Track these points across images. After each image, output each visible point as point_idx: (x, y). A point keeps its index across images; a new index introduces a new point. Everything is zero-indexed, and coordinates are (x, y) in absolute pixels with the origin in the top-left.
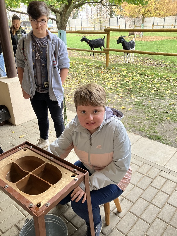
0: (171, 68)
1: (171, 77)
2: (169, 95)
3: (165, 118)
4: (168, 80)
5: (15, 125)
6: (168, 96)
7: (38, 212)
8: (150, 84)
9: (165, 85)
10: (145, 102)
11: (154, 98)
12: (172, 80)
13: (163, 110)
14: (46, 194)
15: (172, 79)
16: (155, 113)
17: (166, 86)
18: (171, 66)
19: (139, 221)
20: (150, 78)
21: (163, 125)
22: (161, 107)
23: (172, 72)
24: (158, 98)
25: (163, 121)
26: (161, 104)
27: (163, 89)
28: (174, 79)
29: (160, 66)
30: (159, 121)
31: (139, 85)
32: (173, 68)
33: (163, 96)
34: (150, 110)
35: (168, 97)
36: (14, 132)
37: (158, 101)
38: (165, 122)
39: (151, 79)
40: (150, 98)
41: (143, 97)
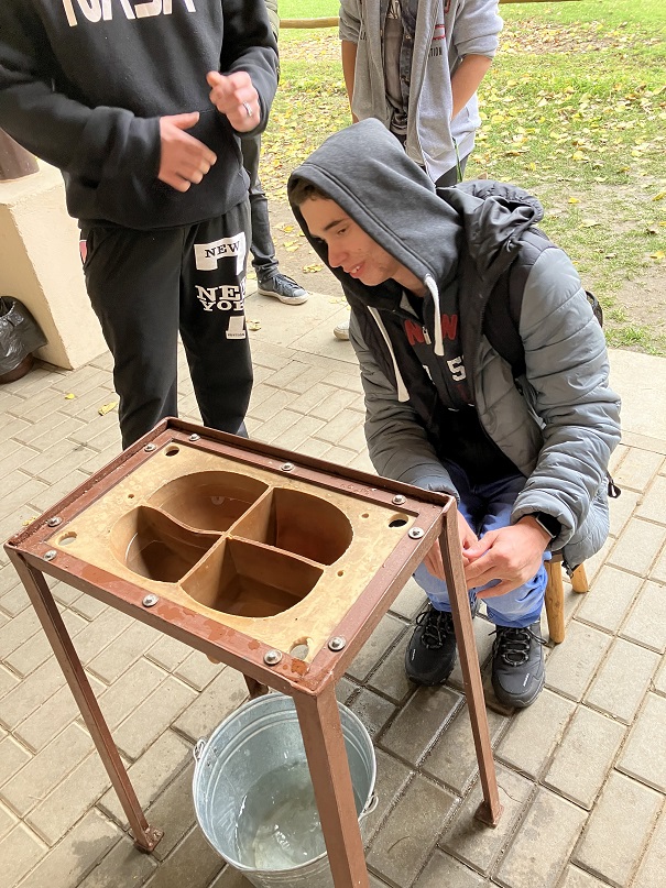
0: (636, 52)
1: (642, 89)
2: (645, 162)
3: (646, 254)
4: (634, 102)
5: (72, 369)
6: (641, 166)
7: (306, 678)
8: (564, 130)
9: (622, 124)
10: (557, 205)
11: (589, 182)
12: (651, 99)
13: (633, 226)
14: (313, 605)
15: (649, 93)
16: (603, 243)
17: (629, 125)
18: (635, 41)
19: (616, 647)
20: (560, 102)
21: (642, 286)
22: (621, 217)
23: (643, 64)
24: (603, 180)
25: (641, 271)
26: (619, 203)
27: (620, 140)
28: (657, 92)
29: (590, 47)
30: (624, 272)
31: (520, 138)
32: (644, 48)
33: (623, 171)
34: (582, 235)
35: (642, 172)
36: (71, 396)
37: (607, 192)
38: (648, 272)
39: (564, 105)
40: (574, 184)
41: (546, 187)
